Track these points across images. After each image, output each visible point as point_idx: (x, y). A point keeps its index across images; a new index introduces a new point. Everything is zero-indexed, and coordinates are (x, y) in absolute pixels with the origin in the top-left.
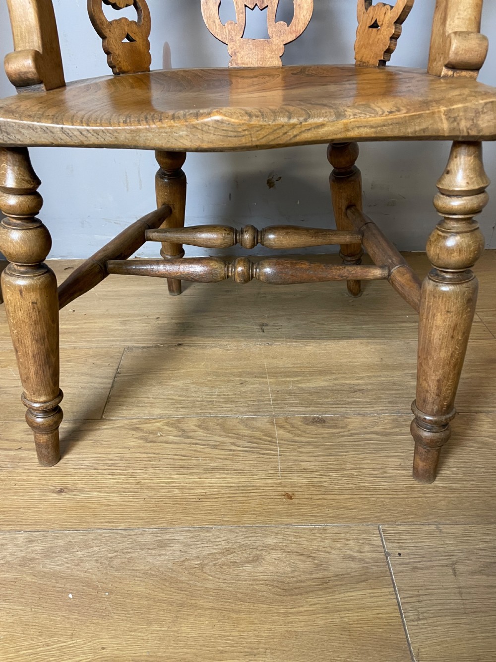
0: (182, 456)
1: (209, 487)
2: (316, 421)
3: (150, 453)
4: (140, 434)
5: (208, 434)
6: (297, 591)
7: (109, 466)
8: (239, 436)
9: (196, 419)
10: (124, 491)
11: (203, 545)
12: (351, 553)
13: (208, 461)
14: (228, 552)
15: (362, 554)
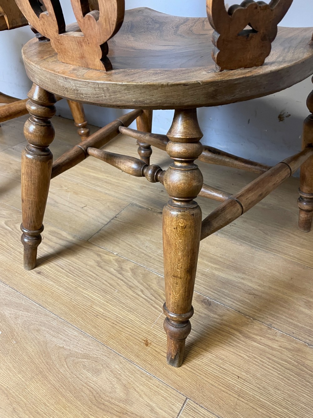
0: (109, 283)
1: (108, 310)
2: (204, 302)
3: (94, 273)
4: (99, 259)
5: (133, 277)
6: (103, 407)
8: (149, 288)
10: (65, 289)
11: (78, 344)
12: (154, 405)
13: (119, 294)
14: (86, 356)
15: (161, 411)
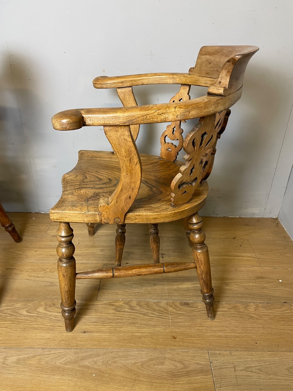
0: (131, 318)
1: (143, 332)
2: (185, 304)
3: (118, 317)
4: (114, 307)
5: (141, 308)
6: (177, 376)
7: (103, 322)
8: (155, 310)
9: (136, 301)
10: (110, 333)
11: (142, 357)
12: (198, 362)
13: (142, 321)
14: (151, 360)
15: (202, 362)
